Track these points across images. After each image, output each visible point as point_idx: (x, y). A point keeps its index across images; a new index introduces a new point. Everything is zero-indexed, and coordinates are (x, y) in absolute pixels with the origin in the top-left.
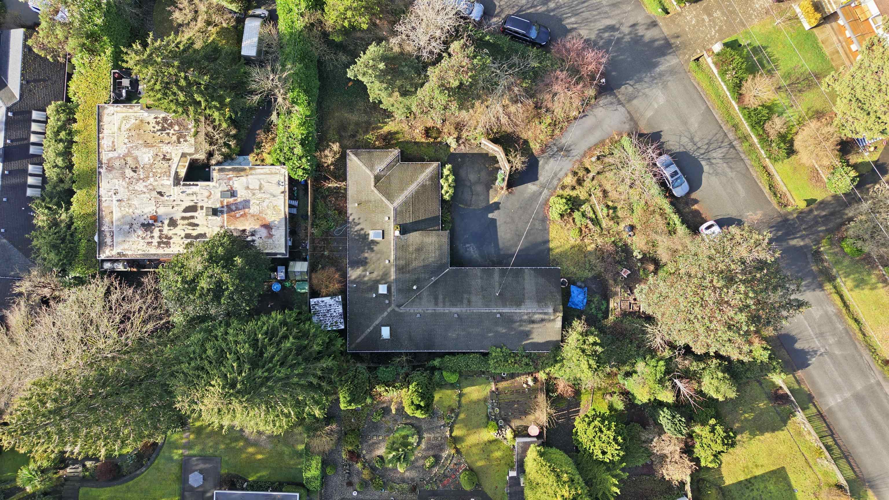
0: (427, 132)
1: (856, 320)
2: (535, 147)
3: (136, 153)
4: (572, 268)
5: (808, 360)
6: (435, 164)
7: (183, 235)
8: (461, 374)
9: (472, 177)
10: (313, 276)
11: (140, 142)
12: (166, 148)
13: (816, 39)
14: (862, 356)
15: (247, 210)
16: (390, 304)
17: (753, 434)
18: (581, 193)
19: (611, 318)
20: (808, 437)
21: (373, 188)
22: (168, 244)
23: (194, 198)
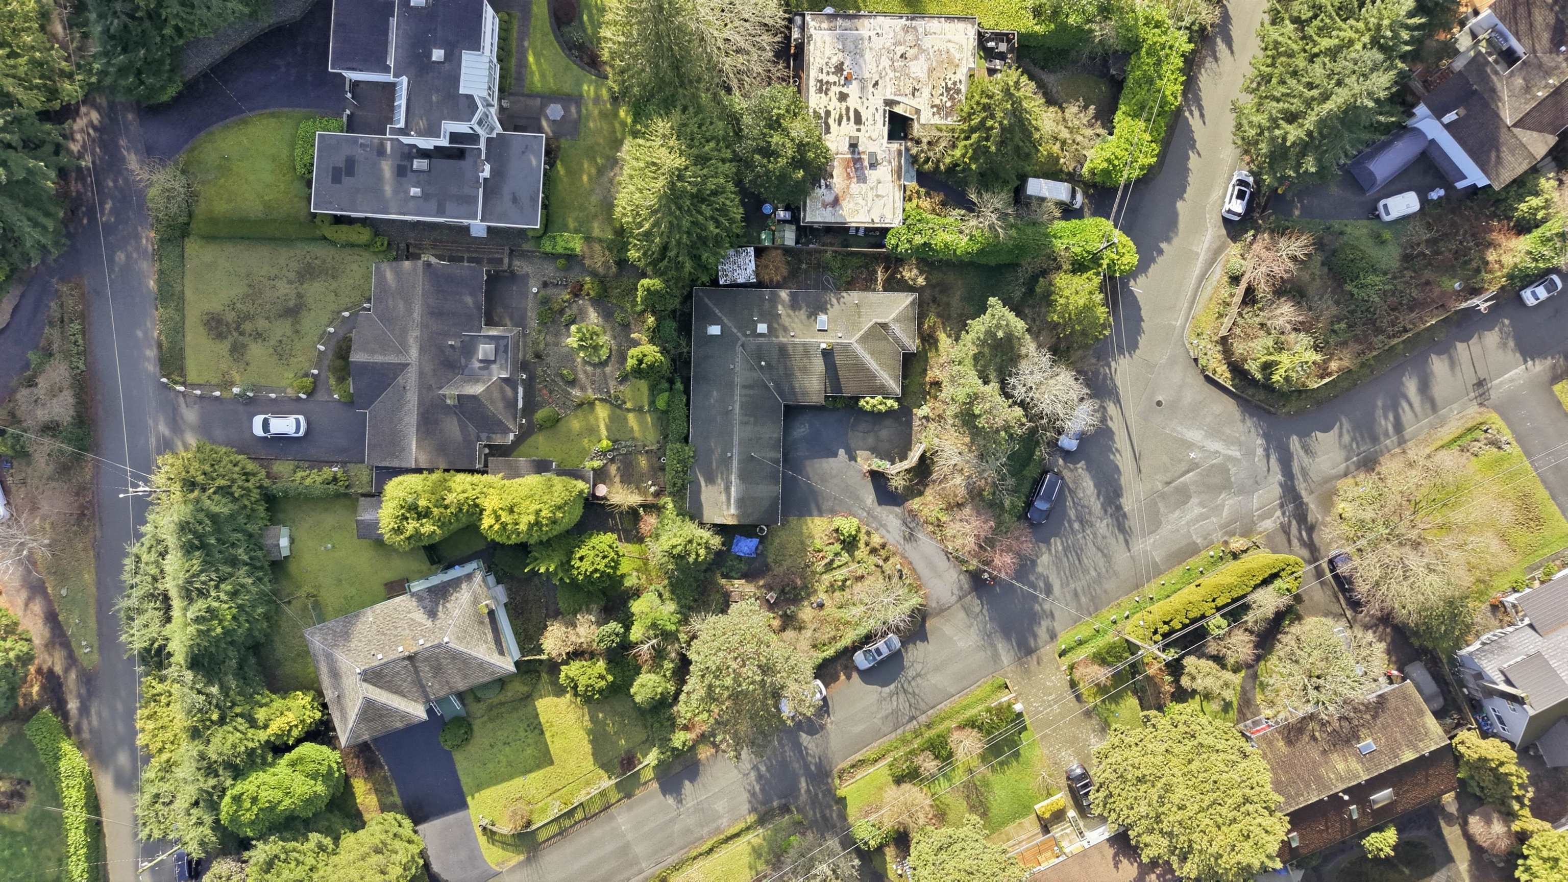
0: (937, 384)
1: (711, 850)
2: (914, 504)
3: (922, 58)
4: (778, 541)
5: (671, 793)
6: (898, 391)
7: (829, 108)
8: (665, 412)
9: (884, 433)
10: (779, 251)
11: (934, 64)
12: (926, 92)
13: (1024, 817)
14: (671, 854)
15: (855, 180)
16: (746, 336)
17: (590, 732)
18: (862, 552)
19: (723, 581)
20: (584, 792)
21: (874, 321)
22: (820, 90)
23: (870, 121)
